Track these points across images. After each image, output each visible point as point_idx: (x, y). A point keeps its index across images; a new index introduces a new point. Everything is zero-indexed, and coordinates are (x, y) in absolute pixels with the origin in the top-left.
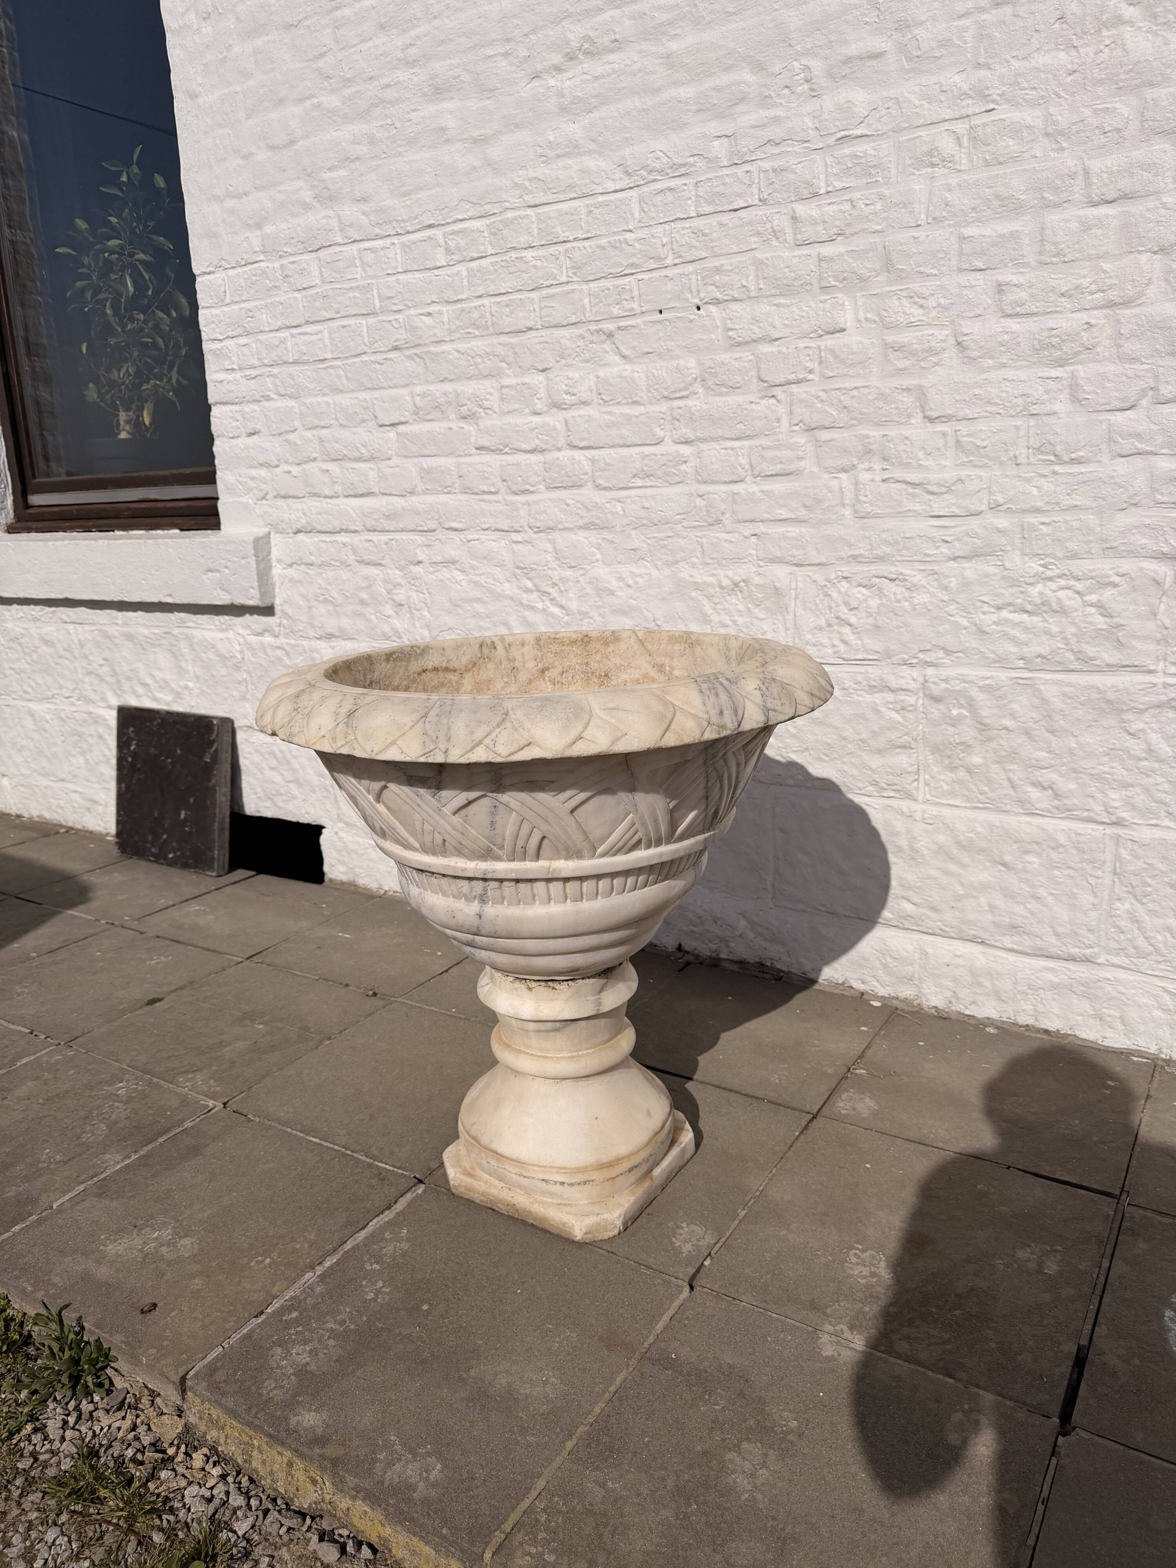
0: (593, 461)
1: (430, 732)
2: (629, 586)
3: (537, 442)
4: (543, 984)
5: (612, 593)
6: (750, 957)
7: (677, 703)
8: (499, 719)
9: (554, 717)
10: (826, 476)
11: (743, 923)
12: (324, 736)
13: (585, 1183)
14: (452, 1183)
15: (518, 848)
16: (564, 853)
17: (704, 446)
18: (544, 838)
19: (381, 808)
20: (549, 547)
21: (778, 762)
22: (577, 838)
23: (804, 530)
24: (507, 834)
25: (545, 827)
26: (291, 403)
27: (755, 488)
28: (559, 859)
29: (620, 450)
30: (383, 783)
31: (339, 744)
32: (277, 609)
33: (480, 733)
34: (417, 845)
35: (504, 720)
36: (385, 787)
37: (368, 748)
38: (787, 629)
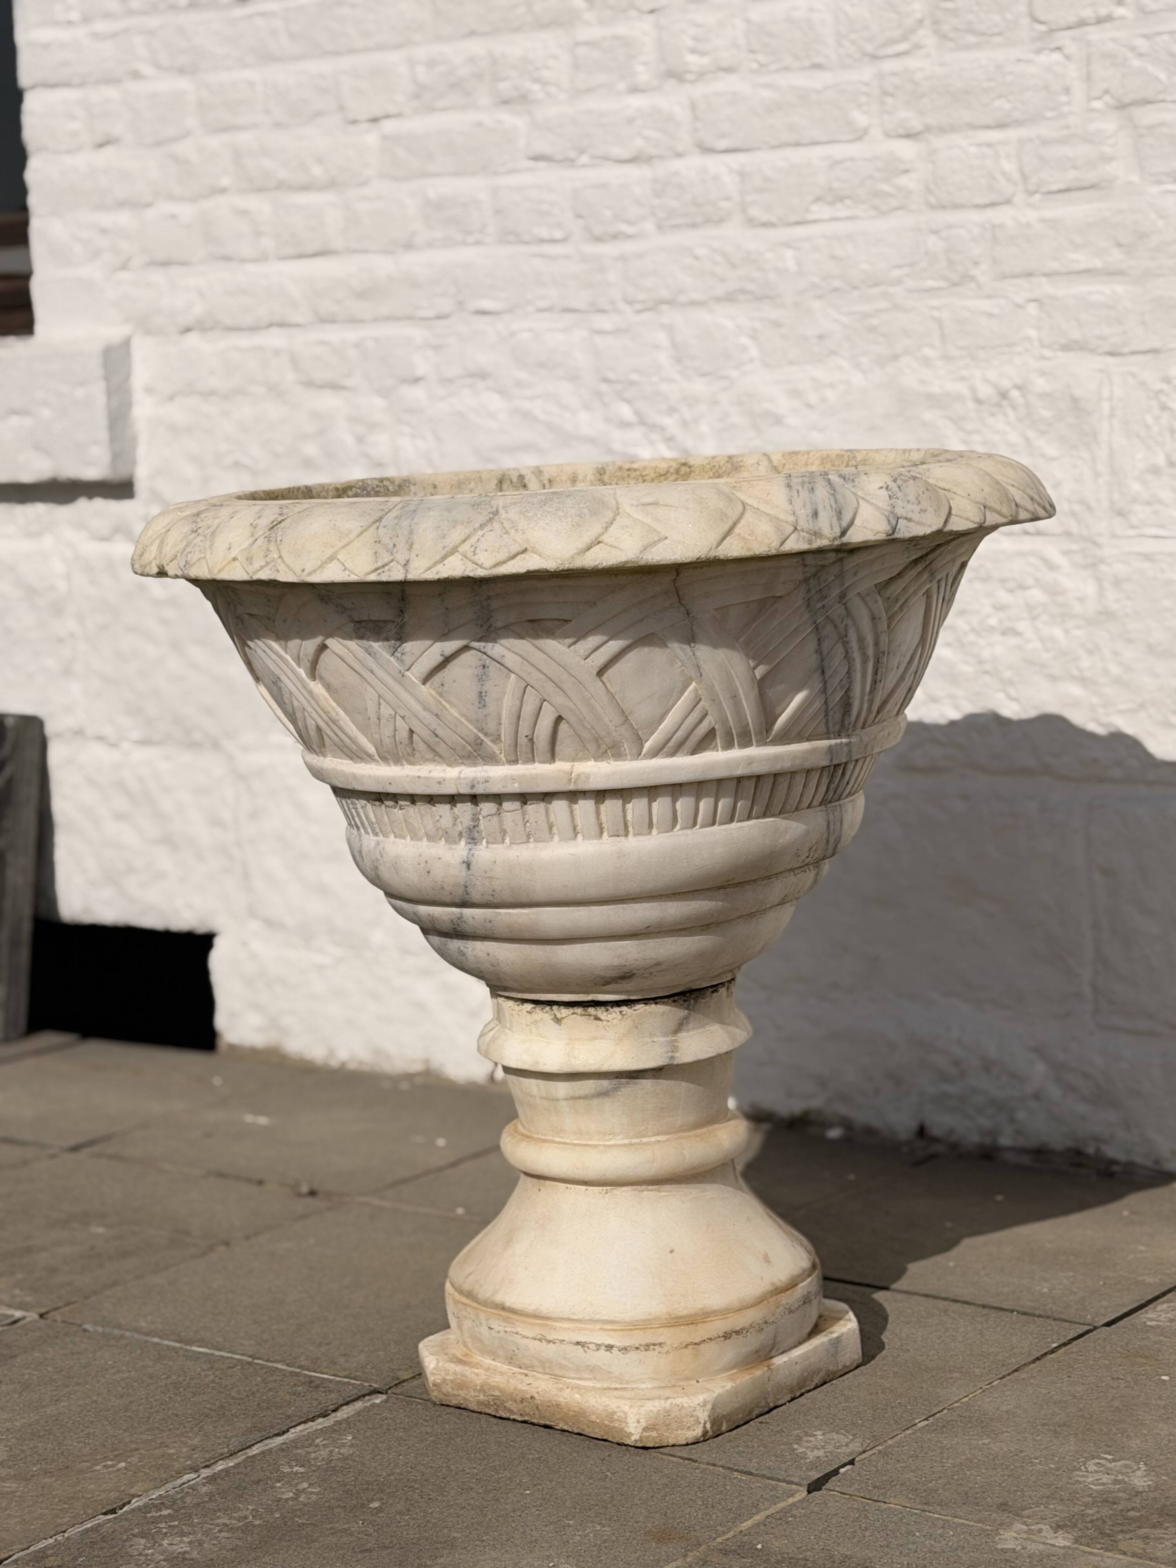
0: (743, 175)
1: (386, 540)
2: (809, 406)
3: (639, 143)
4: (579, 1010)
5: (778, 420)
6: (1058, 1140)
7: (749, 501)
8: (482, 519)
9: (560, 513)
10: (1154, 190)
11: (1040, 1068)
12: (235, 559)
13: (647, 1347)
14: (431, 1378)
15: (523, 741)
16: (592, 747)
17: (939, 142)
18: (559, 719)
19: (317, 688)
20: (662, 337)
21: (1092, 736)
22: (610, 718)
23: (1119, 289)
24: (504, 714)
25: (559, 699)
26: (183, 84)
27: (1031, 216)
28: (587, 759)
29: (790, 152)
30: (319, 640)
31: (257, 565)
32: (141, 486)
33: (456, 536)
34: (372, 750)
35: (490, 520)
36: (323, 647)
37: (297, 568)
38: (1097, 475)
